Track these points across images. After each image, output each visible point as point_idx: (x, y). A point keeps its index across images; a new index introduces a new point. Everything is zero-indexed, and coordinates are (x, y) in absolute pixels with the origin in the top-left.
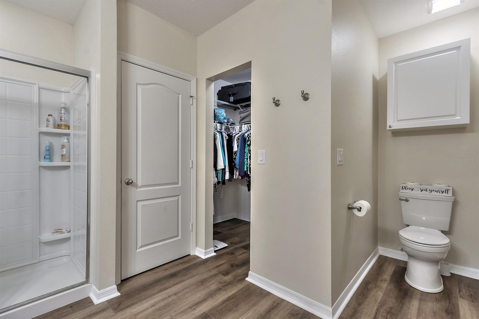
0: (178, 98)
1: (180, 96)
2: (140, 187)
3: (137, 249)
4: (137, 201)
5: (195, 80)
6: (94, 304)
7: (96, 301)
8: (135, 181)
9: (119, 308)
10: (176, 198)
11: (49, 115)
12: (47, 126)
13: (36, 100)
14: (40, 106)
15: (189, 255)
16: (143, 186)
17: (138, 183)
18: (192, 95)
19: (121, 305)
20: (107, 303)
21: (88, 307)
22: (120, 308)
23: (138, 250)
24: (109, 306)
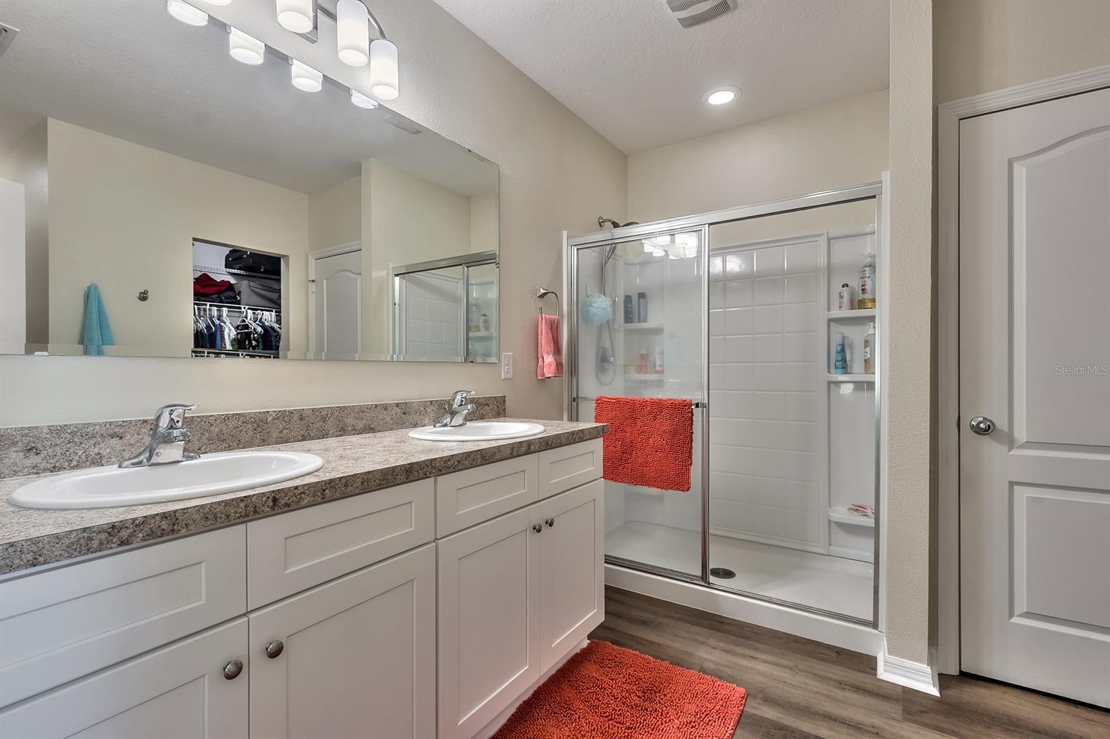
2: (1023, 446)
3: (1012, 617)
4: (1012, 484)
6: (876, 675)
7: (883, 674)
9: (918, 718)
11: (843, 286)
12: (840, 307)
13: (822, 261)
14: (829, 270)
16: (1032, 444)
17: (1016, 434)
19: (925, 714)
20: (901, 690)
21: (864, 672)
22: (921, 717)
23: (1016, 620)
24: (901, 698)
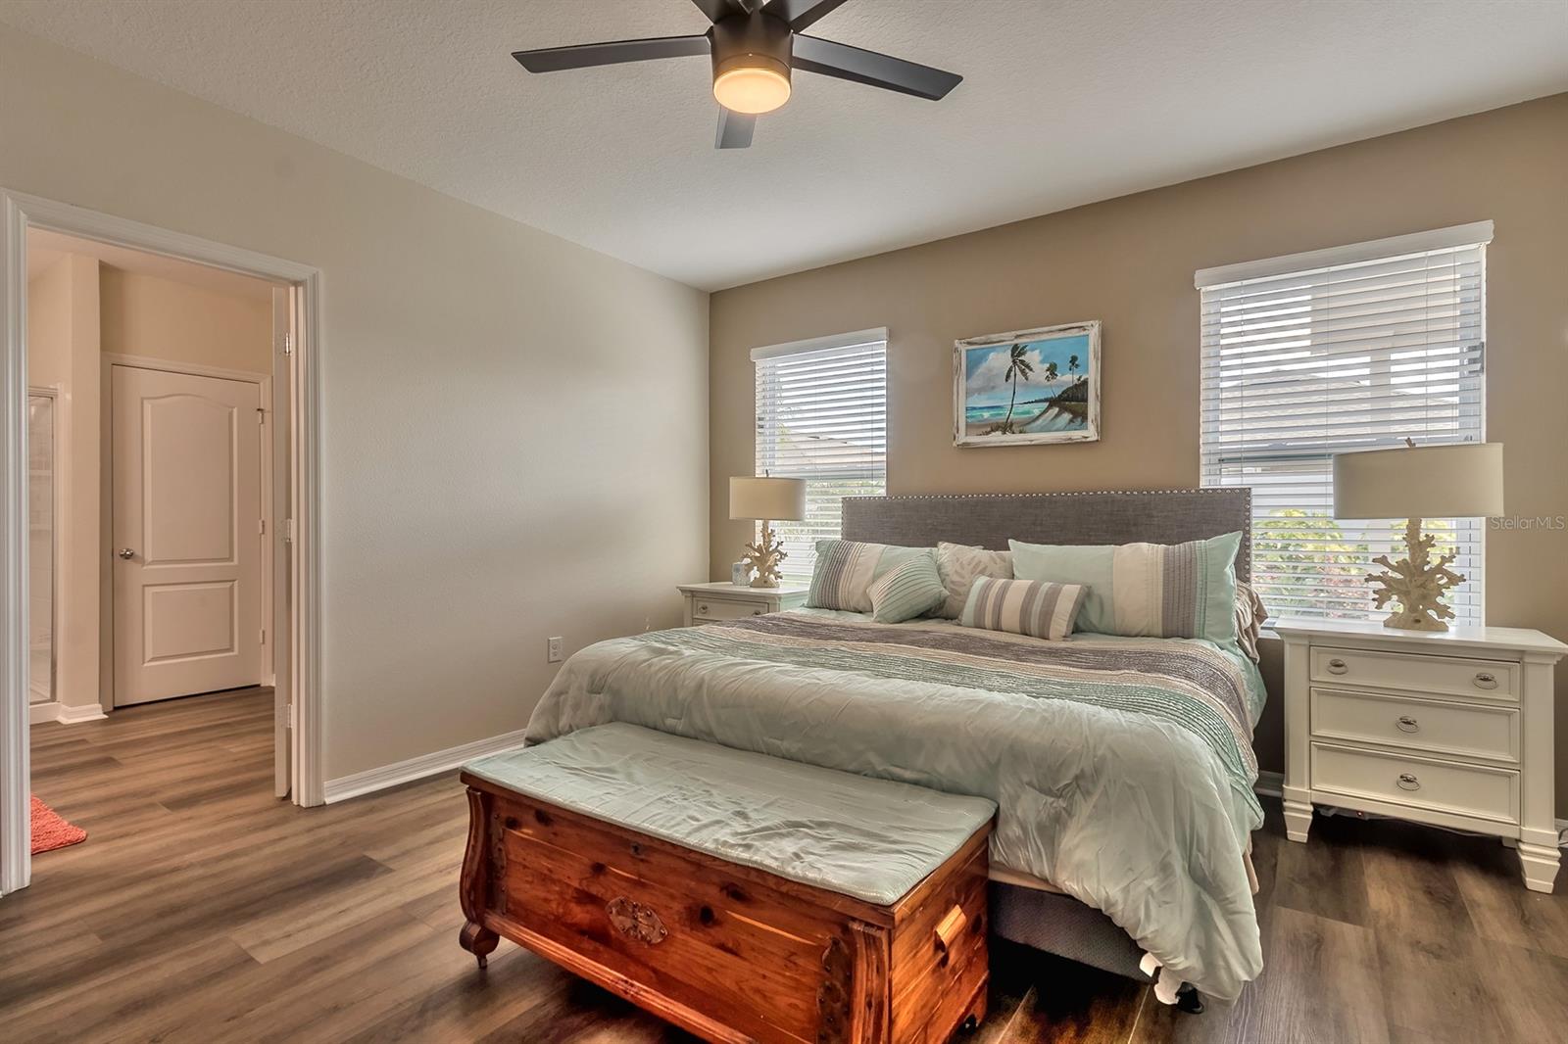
0: (231, 415)
1: (235, 410)
2: (149, 564)
3: (144, 663)
4: (144, 586)
5: (269, 380)
8: (138, 552)
10: (228, 585)
15: (258, 686)
16: (153, 562)
17: (146, 558)
18: (262, 407)
23: (145, 665)
